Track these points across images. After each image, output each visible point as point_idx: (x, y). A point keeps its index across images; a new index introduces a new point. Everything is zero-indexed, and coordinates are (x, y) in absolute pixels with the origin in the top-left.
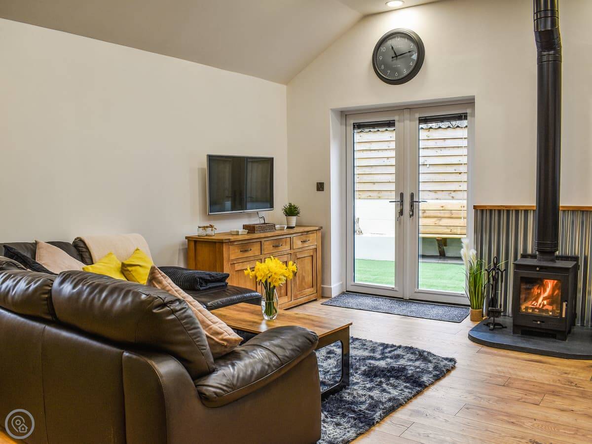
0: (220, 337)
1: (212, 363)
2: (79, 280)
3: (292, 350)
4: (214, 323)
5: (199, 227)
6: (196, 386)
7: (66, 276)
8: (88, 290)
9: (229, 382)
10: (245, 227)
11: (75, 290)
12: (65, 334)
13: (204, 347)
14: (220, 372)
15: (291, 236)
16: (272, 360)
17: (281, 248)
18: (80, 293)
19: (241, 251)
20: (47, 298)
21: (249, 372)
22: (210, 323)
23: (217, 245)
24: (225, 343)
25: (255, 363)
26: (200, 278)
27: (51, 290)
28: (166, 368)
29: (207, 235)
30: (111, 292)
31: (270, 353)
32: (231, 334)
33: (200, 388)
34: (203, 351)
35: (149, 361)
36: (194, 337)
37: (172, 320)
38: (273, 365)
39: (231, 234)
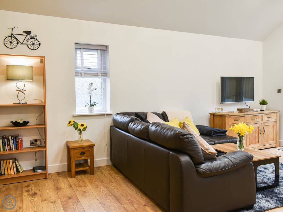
0: (208, 151)
1: (203, 160)
2: (157, 125)
3: (240, 160)
4: (206, 145)
5: (216, 109)
6: (196, 168)
7: (154, 124)
8: (160, 129)
9: (209, 168)
10: (238, 110)
11: (156, 129)
12: (152, 145)
13: (200, 153)
14: (206, 164)
15: (262, 115)
16: (229, 163)
17: (256, 120)
18: (157, 130)
19: (234, 120)
20: (147, 131)
21: (218, 166)
22: (204, 145)
23: (223, 117)
24: (210, 154)
25: (222, 163)
26: (213, 131)
27: (148, 129)
28: (185, 159)
29: (219, 113)
30: (167, 130)
31: (229, 160)
32: (213, 150)
33: (197, 168)
34: (199, 155)
35: (178, 155)
36: (196, 148)
37: (187, 141)
38: (230, 165)
39: (231, 112)
